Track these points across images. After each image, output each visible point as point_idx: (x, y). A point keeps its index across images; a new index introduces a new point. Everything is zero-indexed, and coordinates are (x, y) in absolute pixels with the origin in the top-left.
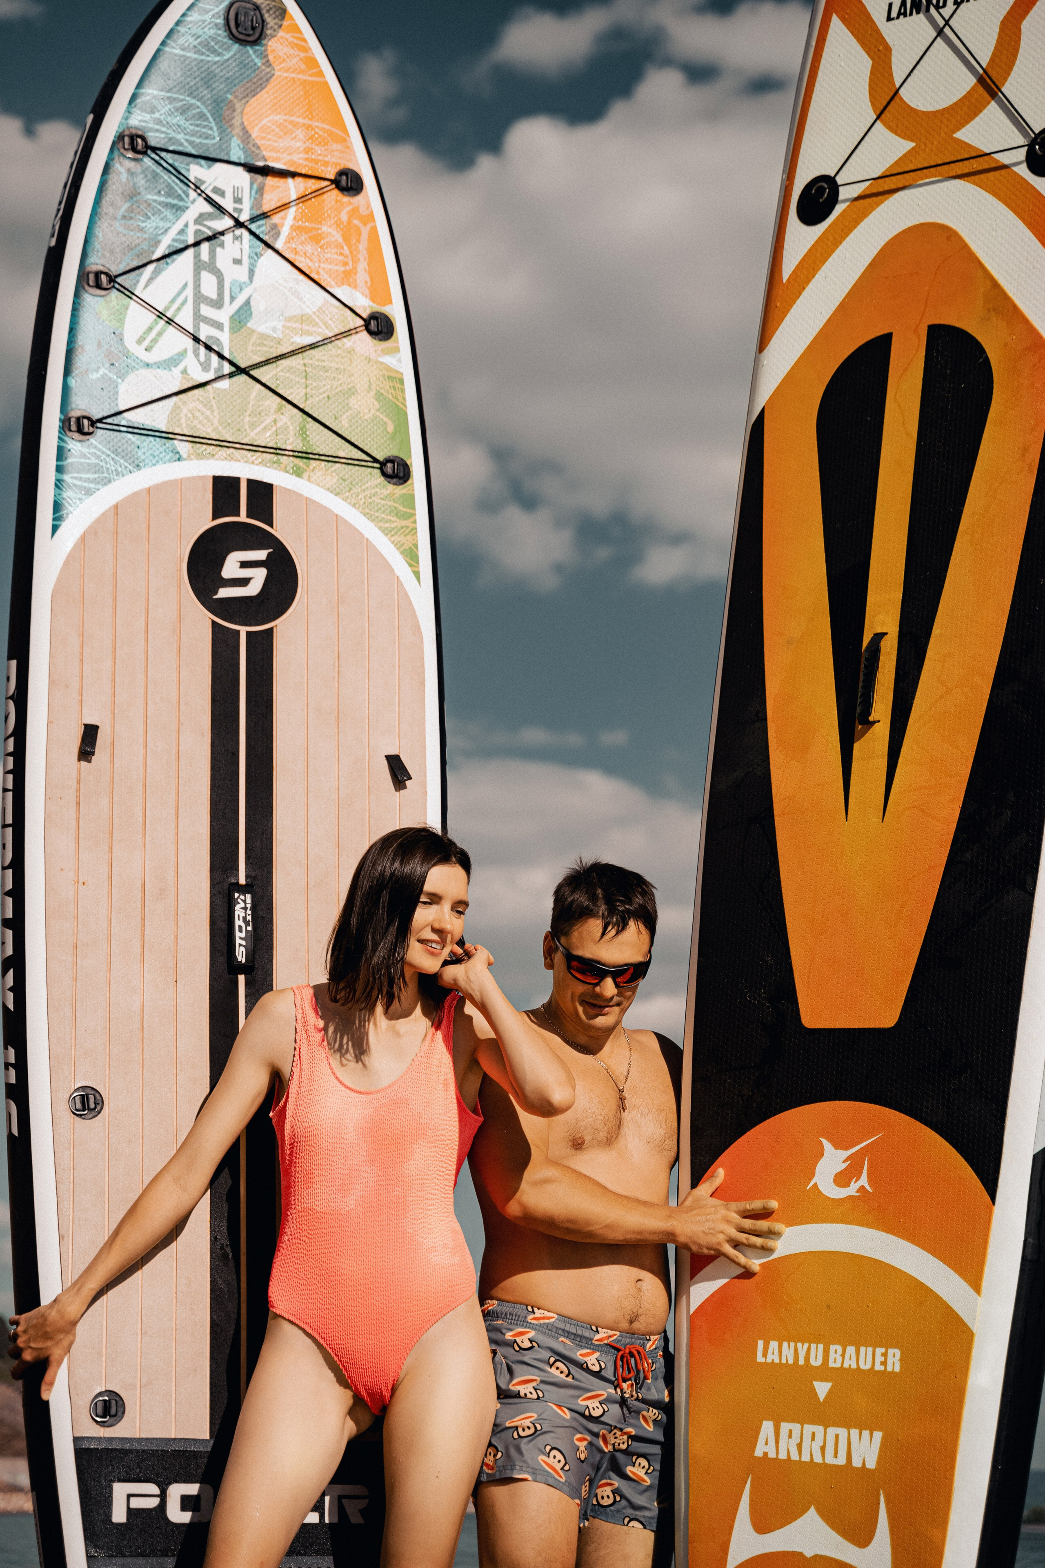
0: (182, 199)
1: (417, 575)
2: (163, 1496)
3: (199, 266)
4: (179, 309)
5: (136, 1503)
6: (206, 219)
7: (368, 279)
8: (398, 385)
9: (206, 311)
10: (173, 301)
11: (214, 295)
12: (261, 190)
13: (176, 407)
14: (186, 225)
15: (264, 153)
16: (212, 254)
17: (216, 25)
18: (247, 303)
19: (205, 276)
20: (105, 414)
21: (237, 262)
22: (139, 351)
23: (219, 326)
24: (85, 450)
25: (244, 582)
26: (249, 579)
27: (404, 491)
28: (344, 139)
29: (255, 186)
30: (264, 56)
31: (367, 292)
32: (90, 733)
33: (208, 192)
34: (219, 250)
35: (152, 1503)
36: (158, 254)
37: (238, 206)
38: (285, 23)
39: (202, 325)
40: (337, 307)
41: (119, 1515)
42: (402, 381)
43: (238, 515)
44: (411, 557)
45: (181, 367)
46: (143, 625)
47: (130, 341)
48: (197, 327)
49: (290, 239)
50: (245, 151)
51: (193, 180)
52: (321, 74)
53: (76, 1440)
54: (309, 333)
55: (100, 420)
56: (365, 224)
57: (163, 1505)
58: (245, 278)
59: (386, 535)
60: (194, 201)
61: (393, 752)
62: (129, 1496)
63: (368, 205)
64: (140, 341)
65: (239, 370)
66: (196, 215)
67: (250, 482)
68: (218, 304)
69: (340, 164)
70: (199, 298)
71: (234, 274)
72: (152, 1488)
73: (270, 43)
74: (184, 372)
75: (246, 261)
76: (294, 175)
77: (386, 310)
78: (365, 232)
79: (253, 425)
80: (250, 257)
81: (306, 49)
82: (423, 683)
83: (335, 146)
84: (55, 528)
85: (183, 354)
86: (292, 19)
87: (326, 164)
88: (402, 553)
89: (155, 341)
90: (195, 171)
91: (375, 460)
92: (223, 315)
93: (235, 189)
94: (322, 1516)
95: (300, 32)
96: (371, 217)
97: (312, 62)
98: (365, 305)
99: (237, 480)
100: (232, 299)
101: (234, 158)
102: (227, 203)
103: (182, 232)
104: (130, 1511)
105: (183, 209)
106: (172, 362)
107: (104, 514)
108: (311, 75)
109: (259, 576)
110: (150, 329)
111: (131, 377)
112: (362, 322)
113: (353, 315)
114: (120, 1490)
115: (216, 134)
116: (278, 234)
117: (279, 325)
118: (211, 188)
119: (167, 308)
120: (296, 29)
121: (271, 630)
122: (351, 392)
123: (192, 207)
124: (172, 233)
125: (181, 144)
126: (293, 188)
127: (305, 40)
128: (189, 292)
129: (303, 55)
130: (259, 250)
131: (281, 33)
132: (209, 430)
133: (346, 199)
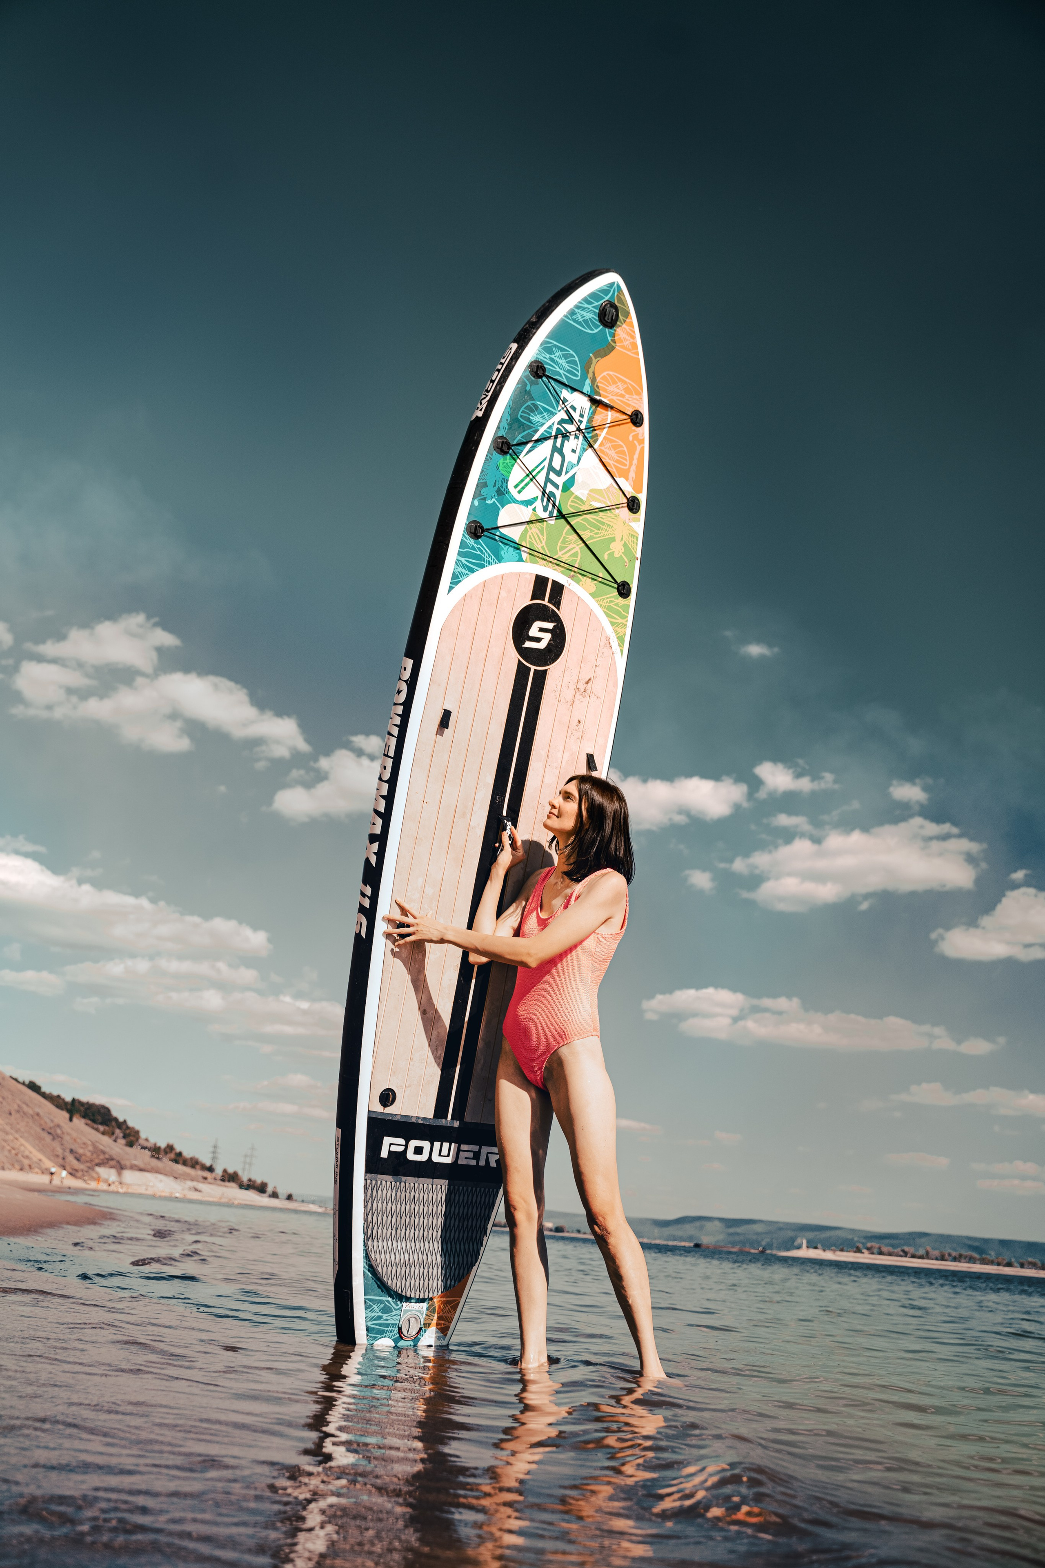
0: (554, 408)
1: (622, 651)
2: (406, 1146)
3: (555, 449)
4: (539, 472)
5: (393, 1148)
6: (564, 423)
7: (634, 477)
8: (635, 541)
9: (552, 476)
10: (537, 467)
11: (558, 468)
12: (594, 413)
13: (526, 531)
14: (553, 424)
15: (601, 392)
16: (562, 444)
17: (594, 312)
18: (573, 477)
19: (556, 455)
20: (491, 527)
21: (574, 451)
22: (513, 492)
23: (557, 486)
24: (475, 545)
25: (538, 640)
26: (542, 639)
27: (625, 603)
28: (640, 394)
29: (592, 410)
30: (613, 335)
31: (632, 484)
32: (447, 715)
33: (568, 407)
34: (566, 442)
35: (400, 1149)
36: (535, 438)
37: (581, 419)
38: (628, 320)
39: (549, 484)
40: (616, 489)
41: (384, 1154)
42: (637, 538)
43: (544, 600)
44: (621, 640)
45: (533, 506)
46: (484, 656)
47: (511, 486)
48: (546, 484)
49: (601, 444)
50: (592, 387)
51: (562, 398)
52: (637, 353)
53: (369, 1112)
54: (599, 501)
55: (487, 530)
56: (639, 445)
57: (406, 1150)
58: (575, 462)
59: (612, 626)
60: (560, 411)
61: (591, 752)
62: (391, 1144)
63: (643, 434)
64: (516, 487)
65: (561, 516)
66: (560, 419)
67: (554, 582)
68: (559, 473)
69: (635, 407)
70: (551, 468)
71: (571, 458)
72: (402, 1141)
73: (618, 330)
74: (534, 510)
75: (578, 452)
76: (612, 408)
77: (639, 496)
78: (639, 448)
79: (562, 548)
80: (581, 450)
81: (633, 337)
82: (612, 715)
83: (635, 397)
84: (451, 589)
85: (535, 499)
86: (631, 318)
87: (629, 405)
88: (617, 638)
89: (523, 488)
90: (565, 393)
91: (616, 582)
92: (560, 481)
93: (582, 409)
94: (478, 1163)
95: (633, 327)
96: (643, 441)
97: (635, 345)
98: (630, 491)
99: (547, 579)
100: (567, 472)
101: (585, 391)
102: (576, 416)
103: (550, 427)
104: (390, 1152)
105: (553, 414)
106: (528, 503)
107: (478, 586)
108: (633, 353)
109: (547, 637)
110: (522, 481)
111: (508, 507)
112: (626, 501)
113: (623, 496)
114: (387, 1140)
115: (579, 374)
116: (595, 441)
117: (586, 492)
118: (570, 405)
119: (534, 470)
120: (632, 325)
121: (546, 671)
122: (613, 539)
123: (558, 413)
124: (545, 427)
125: (561, 376)
126: (610, 416)
127: (634, 332)
128: (546, 463)
129: (632, 340)
130: (586, 447)
131: (624, 326)
132: (539, 547)
133: (634, 428)
